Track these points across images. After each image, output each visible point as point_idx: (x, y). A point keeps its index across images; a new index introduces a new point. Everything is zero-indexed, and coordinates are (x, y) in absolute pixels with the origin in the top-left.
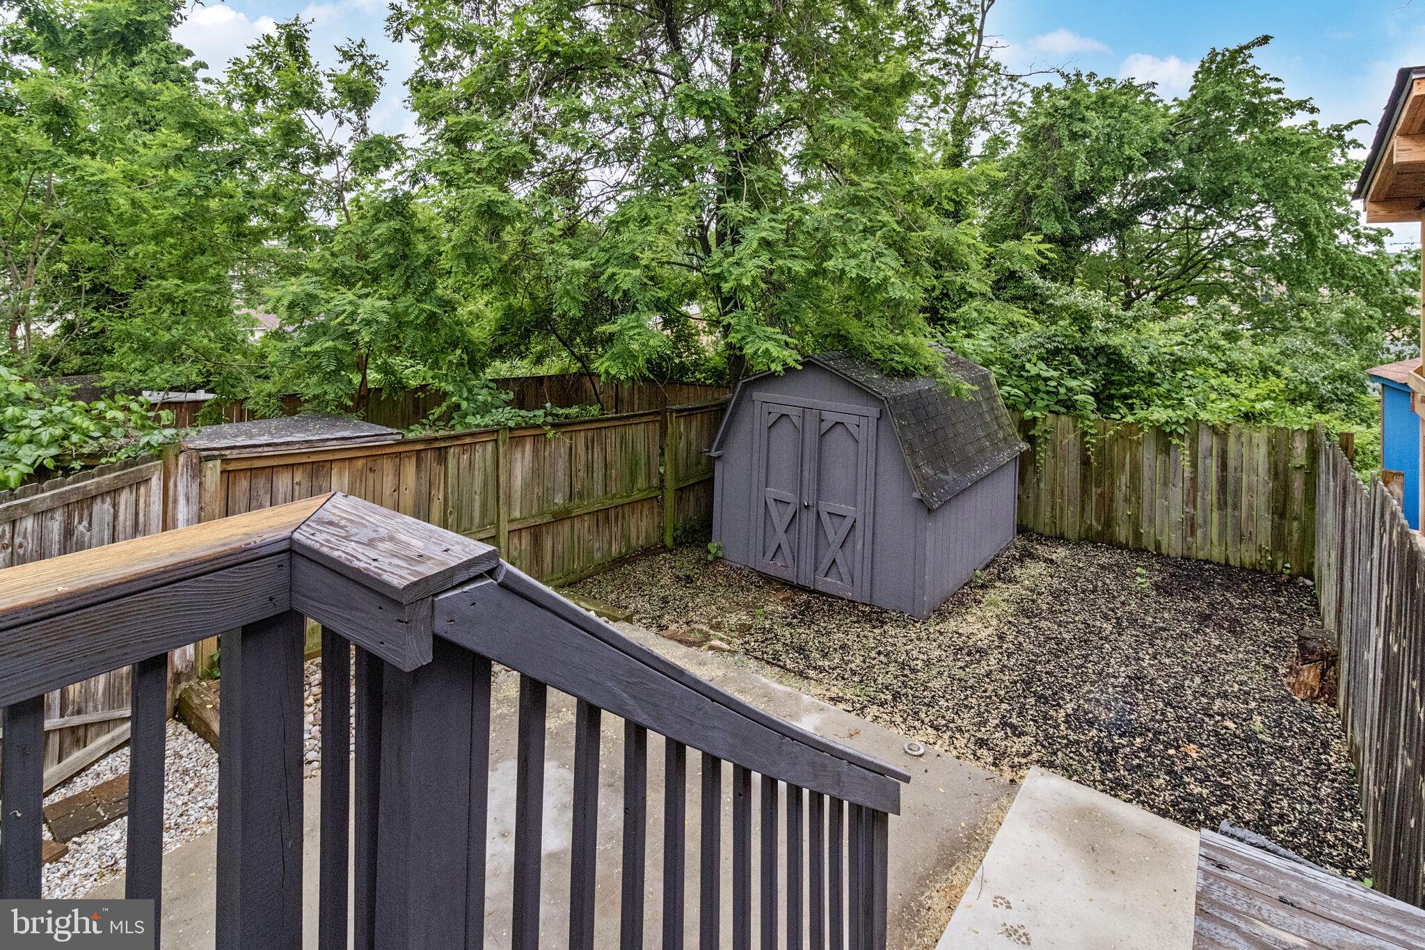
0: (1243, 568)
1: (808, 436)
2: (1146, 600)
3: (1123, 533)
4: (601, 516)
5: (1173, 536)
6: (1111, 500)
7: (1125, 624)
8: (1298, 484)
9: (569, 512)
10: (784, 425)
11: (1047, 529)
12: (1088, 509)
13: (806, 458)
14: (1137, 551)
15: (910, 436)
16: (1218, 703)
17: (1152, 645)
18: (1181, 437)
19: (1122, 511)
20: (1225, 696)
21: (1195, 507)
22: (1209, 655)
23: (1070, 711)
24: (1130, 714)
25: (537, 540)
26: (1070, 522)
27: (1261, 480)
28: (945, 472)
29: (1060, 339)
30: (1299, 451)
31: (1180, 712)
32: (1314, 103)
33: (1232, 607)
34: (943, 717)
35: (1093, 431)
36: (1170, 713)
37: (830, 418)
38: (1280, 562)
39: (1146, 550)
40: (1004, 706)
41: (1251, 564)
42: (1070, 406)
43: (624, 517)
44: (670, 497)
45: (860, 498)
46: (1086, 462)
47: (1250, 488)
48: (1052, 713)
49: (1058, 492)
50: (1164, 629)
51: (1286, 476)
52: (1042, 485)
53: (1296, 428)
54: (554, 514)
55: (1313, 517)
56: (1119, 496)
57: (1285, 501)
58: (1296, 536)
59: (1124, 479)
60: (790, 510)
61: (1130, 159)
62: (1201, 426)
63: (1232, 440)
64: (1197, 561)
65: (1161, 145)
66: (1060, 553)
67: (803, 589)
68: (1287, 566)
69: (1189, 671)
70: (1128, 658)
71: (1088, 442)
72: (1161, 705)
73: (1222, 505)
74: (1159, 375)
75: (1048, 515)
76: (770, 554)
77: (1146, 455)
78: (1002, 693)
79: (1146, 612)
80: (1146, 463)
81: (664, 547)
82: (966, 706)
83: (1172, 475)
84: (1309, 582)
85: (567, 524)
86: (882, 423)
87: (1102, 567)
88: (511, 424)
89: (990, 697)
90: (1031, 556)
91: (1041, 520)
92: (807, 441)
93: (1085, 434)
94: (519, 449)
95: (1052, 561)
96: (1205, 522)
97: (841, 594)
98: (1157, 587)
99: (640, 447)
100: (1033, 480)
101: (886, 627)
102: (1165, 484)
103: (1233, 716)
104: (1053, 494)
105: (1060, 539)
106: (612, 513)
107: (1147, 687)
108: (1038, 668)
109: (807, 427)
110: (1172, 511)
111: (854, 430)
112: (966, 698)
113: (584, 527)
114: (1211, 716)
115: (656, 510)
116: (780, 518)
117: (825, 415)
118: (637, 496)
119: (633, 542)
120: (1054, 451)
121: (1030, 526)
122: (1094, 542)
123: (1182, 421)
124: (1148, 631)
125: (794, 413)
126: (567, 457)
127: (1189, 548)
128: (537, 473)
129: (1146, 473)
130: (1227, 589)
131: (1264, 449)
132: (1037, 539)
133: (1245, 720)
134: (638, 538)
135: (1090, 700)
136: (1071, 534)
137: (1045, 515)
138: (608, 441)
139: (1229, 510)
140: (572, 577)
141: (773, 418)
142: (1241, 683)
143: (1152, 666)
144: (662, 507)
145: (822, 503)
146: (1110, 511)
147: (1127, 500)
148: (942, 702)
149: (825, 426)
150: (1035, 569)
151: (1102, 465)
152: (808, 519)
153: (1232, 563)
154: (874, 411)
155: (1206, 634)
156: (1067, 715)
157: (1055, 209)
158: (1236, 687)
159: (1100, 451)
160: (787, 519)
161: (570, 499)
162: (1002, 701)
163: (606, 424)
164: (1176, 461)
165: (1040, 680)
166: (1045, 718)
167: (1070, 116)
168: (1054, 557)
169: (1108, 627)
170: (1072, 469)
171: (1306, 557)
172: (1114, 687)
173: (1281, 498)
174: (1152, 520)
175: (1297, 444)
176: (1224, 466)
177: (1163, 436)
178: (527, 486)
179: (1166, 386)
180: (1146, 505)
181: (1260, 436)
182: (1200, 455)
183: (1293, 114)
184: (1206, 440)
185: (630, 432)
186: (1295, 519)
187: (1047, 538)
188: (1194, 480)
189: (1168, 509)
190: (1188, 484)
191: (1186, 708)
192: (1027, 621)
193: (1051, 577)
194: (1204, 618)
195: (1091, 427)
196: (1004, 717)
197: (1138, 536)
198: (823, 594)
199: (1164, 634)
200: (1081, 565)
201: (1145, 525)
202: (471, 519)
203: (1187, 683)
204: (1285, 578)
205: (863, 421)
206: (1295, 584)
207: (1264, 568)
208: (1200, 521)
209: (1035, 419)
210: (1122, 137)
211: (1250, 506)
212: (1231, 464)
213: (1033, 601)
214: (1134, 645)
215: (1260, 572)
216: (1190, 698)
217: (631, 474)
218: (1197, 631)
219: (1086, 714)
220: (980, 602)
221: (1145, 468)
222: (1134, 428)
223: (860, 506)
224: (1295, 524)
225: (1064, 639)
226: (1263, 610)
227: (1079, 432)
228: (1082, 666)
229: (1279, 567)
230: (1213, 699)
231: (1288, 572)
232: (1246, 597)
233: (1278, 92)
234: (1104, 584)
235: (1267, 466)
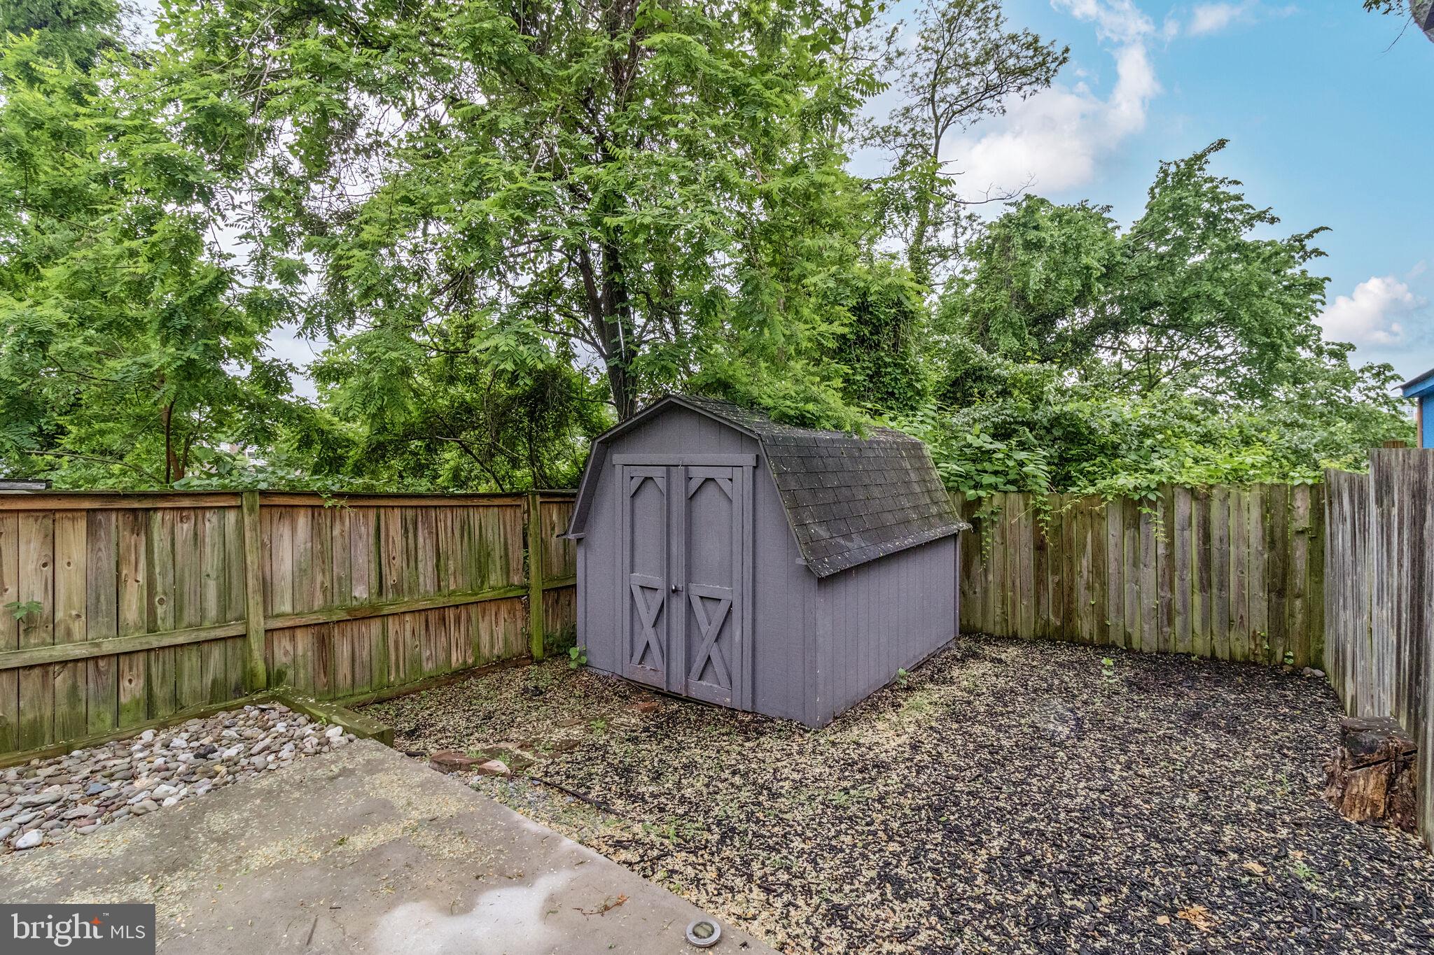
0: (1232, 660)
1: (674, 498)
2: (1115, 698)
3: (1086, 627)
4: (433, 617)
5: (1146, 627)
6: (1071, 589)
7: (1087, 726)
8: (1300, 552)
9: (379, 608)
10: (649, 490)
11: (998, 627)
12: (1043, 601)
13: (674, 531)
14: (1102, 647)
15: (793, 485)
16: (1229, 832)
17: (1125, 751)
18: (1152, 505)
19: (1084, 600)
20: (1238, 820)
21: (1172, 589)
22: (1205, 761)
23: (995, 852)
24: (1092, 853)
25: (324, 645)
26: (1024, 620)
27: (1252, 550)
28: (847, 536)
29: (1008, 412)
30: (1301, 511)
31: (1173, 849)
32: (1274, 213)
33: (1226, 703)
34: (788, 869)
35: (1048, 508)
36: (1156, 851)
37: (699, 475)
38: (1280, 651)
39: (1114, 646)
40: (894, 847)
41: (1243, 655)
42: (1021, 484)
43: (469, 619)
44: (536, 596)
45: (737, 576)
46: (1040, 547)
47: (1240, 562)
48: (968, 856)
49: (1009, 583)
50: (1141, 731)
51: (1286, 543)
52: (990, 577)
53: (1296, 483)
54: (349, 611)
55: (1321, 593)
56: (1081, 583)
57: (1284, 575)
58: (1299, 617)
59: (1085, 563)
60: (659, 597)
61: (1088, 268)
62: (1177, 490)
63: (1215, 505)
64: (1176, 654)
65: (1118, 258)
66: (1013, 652)
67: (676, 697)
68: (1290, 654)
69: (1181, 785)
70: (1090, 768)
71: (1043, 521)
72: (1140, 837)
73: (1205, 586)
74: (1124, 446)
75: (998, 611)
76: (637, 656)
77: (1111, 531)
78: (895, 825)
79: (1116, 711)
80: (1112, 541)
81: (531, 657)
82: (833, 848)
83: (1143, 553)
84: (1318, 673)
85: (376, 626)
86: (759, 472)
87: (1061, 665)
88: (263, 486)
89: (875, 833)
90: (975, 656)
91: (990, 618)
92: (674, 508)
93: (1037, 512)
94: (287, 523)
95: (1000, 661)
96: (1185, 606)
97: (718, 701)
98: (1130, 684)
99: (491, 535)
100: (977, 569)
101: (762, 739)
102: (1135, 564)
103: (1257, 852)
104: (1003, 586)
105: (1013, 638)
106: (451, 614)
107: (1118, 810)
108: (959, 786)
109: (673, 492)
110: (1144, 596)
111: (726, 486)
112: (839, 833)
113: (404, 631)
114: (1221, 853)
115: (518, 614)
116: (647, 609)
117: (694, 472)
118: (487, 594)
119: (486, 651)
120: (1003, 537)
121: (979, 625)
122: (1052, 641)
123: (1153, 486)
124: (1119, 733)
125: (658, 473)
126: (372, 540)
127: (1166, 641)
128: (321, 555)
129: (1112, 554)
130: (1217, 683)
131: (1256, 513)
132: (985, 640)
133: (1276, 858)
134: (492, 646)
135: (1029, 833)
136: (1025, 632)
137: (996, 610)
138: (441, 525)
139: (1215, 591)
140: (386, 693)
141: (636, 483)
142: (1259, 800)
143: (1124, 779)
144: (527, 608)
145: (692, 586)
146: (1070, 602)
147: (1089, 587)
148: (797, 844)
149: (694, 485)
150: (977, 669)
151: (1060, 548)
152: (678, 605)
153: (1219, 654)
154: (748, 459)
155: (1197, 736)
156: (991, 859)
157: (1012, 325)
158: (1253, 807)
159: (1057, 530)
160: (654, 612)
161: (380, 593)
162: (891, 839)
163: (435, 503)
164: (1147, 536)
165: (956, 804)
166: (953, 865)
167: (1025, 225)
168: (1003, 656)
169: (1064, 731)
170: (1025, 556)
171: (1313, 645)
172: (1069, 812)
173: (1279, 571)
174: (1120, 610)
175: (1298, 503)
176: (1206, 537)
177: (1131, 505)
178: (301, 573)
179: (1133, 456)
180: (1112, 593)
181: (1251, 498)
182: (1177, 526)
183: (1252, 225)
184: (1183, 507)
185: (475, 517)
186: (1298, 596)
187: (999, 638)
188: (1170, 557)
189: (1139, 594)
190: (1162, 562)
191: (1180, 841)
192: (955, 726)
193: (997, 676)
194: (1194, 716)
195: (1045, 504)
196: (888, 864)
197: (1104, 629)
198: (698, 702)
199: (1141, 737)
200: (1035, 663)
201: (1112, 615)
202: (202, 611)
203: (1178, 801)
204: (1287, 669)
205: (737, 471)
206: (1301, 677)
207: (1260, 659)
208: (1178, 606)
209: (980, 499)
210: (1078, 246)
211: (1241, 585)
212: (1216, 533)
213: (969, 703)
214: (1099, 751)
215: (1255, 664)
216: (1185, 824)
217: (480, 569)
218: (1185, 732)
219: (1022, 855)
220: (900, 705)
221: (1110, 548)
222: (1096, 500)
223: (737, 586)
224: (1298, 603)
225: (1001, 748)
226: (1268, 705)
227: (1030, 510)
228: (1023, 782)
229: (1279, 657)
230: (1220, 825)
231: (1291, 661)
232: (1243, 692)
233: (1238, 198)
234: (1062, 682)
235: (1260, 534)
